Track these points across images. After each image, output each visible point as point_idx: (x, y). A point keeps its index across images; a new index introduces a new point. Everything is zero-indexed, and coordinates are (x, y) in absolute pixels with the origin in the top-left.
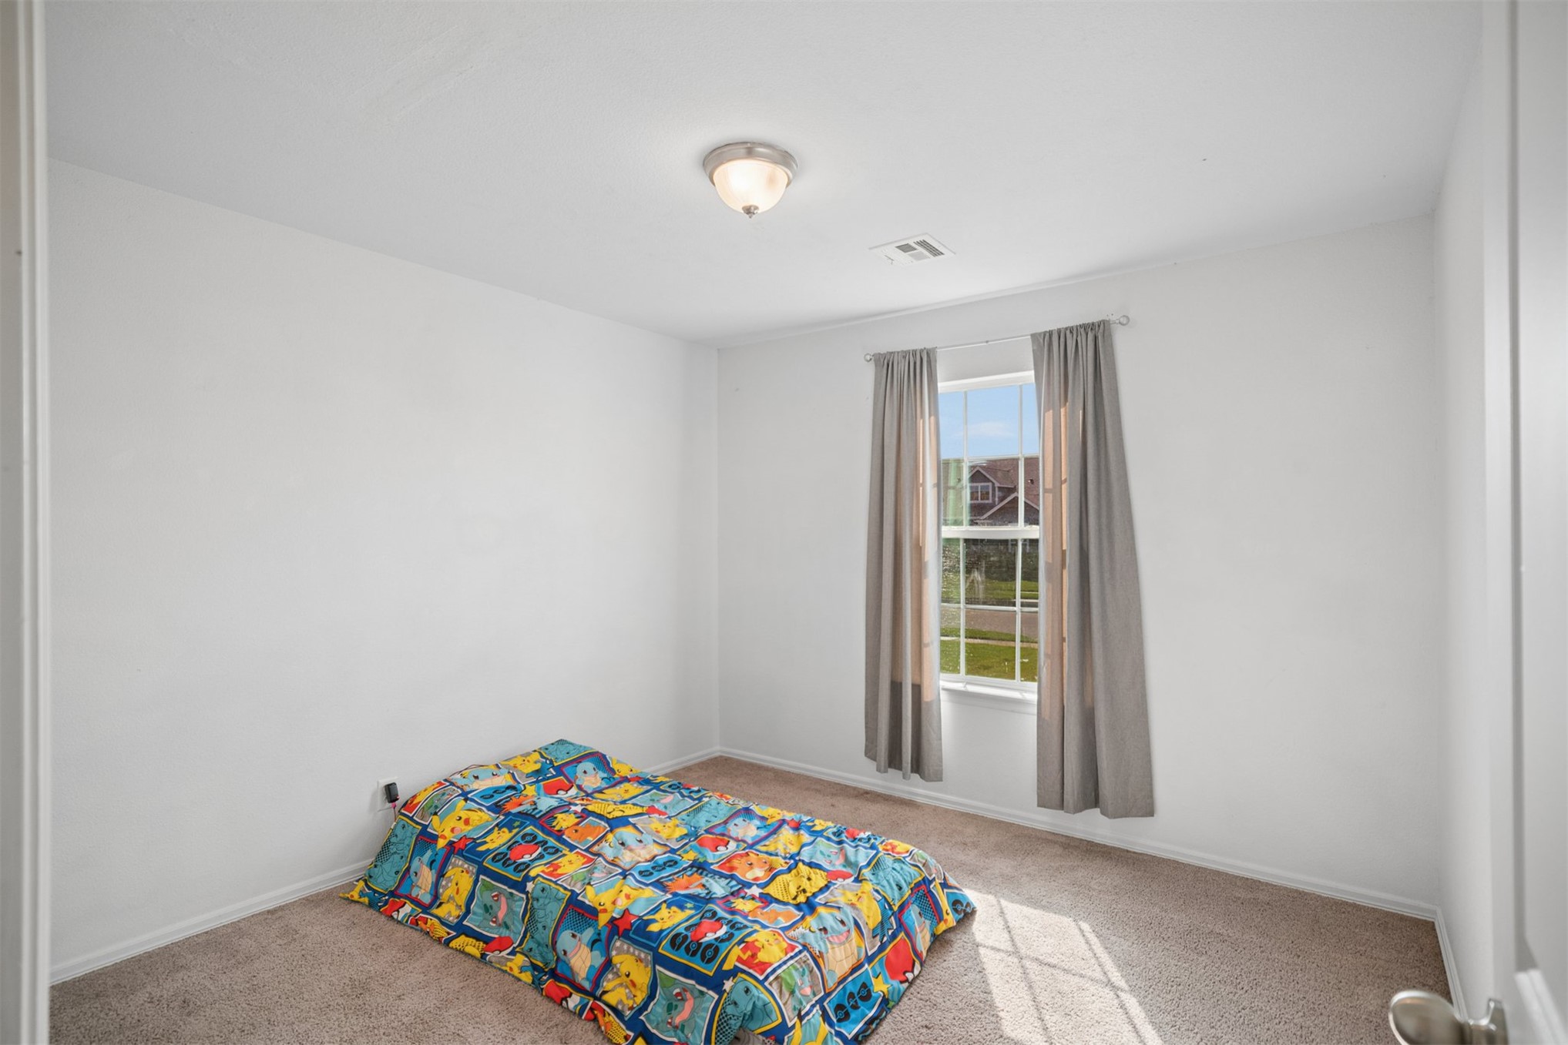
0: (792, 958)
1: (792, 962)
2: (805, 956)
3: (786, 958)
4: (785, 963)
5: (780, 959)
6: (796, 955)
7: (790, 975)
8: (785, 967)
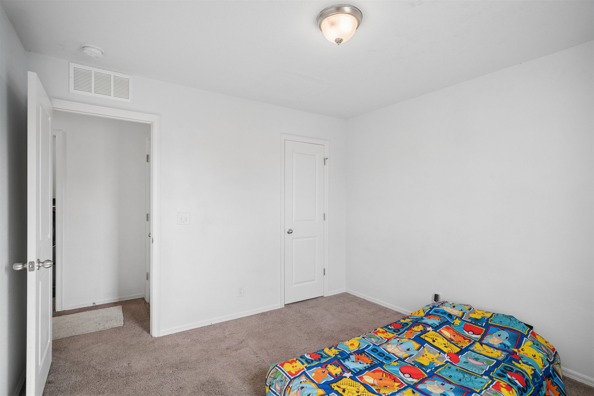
0: (286, 374)
1: (285, 375)
2: (288, 380)
3: (285, 372)
4: (283, 372)
5: (285, 370)
6: (288, 376)
7: (279, 375)
8: (282, 372)
